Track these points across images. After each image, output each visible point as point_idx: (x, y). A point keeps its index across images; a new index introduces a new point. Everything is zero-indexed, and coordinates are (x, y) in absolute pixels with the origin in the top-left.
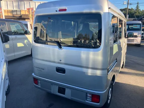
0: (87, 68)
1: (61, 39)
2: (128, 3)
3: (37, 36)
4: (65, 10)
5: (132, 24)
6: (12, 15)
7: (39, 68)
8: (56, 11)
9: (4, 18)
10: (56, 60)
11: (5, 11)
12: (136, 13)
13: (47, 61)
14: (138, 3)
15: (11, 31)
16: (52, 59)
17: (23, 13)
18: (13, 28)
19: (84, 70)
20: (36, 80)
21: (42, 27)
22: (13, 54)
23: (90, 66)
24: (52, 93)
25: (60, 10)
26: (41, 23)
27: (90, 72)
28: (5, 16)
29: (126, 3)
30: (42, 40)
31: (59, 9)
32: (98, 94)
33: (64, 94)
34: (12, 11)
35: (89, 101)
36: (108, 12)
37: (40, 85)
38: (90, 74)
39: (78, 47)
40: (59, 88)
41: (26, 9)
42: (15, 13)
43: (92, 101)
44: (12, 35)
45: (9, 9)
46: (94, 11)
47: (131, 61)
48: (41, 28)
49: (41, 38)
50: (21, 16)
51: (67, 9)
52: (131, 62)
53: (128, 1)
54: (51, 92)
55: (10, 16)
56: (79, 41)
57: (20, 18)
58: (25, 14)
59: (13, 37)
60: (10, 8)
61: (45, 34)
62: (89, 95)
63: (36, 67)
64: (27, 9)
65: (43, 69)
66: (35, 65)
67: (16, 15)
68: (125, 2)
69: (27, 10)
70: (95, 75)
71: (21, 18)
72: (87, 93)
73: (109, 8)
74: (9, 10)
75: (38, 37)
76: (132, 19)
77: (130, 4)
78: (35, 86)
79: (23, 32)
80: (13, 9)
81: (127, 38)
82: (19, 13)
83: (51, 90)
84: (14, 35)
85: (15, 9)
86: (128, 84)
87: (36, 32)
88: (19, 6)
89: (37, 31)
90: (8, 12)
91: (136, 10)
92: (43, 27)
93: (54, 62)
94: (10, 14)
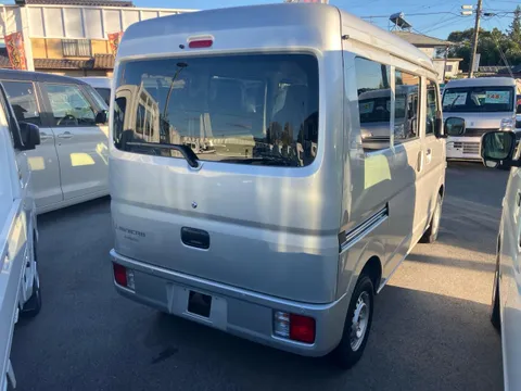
0: (275, 228)
1: (210, 138)
2: (478, 12)
3: (125, 128)
4: (208, 43)
5: (482, 89)
6: (60, 58)
7: (131, 231)
8: (182, 47)
9: (31, 68)
10: (182, 207)
11: (35, 43)
12: (510, 46)
13: (153, 207)
14: (517, 12)
15: (52, 114)
16: (169, 202)
17: (98, 49)
18: (60, 104)
19: (266, 235)
20: (120, 272)
21: (143, 97)
22: (57, 191)
23: (284, 223)
24: (170, 311)
25: (194, 44)
26: (138, 84)
27: (283, 242)
28: (35, 60)
29: (469, 9)
30: (142, 141)
31: (188, 41)
32: (307, 314)
33: (207, 314)
34: (63, 44)
35: (281, 338)
36: (340, 49)
37: (133, 287)
38: (282, 249)
39: (265, 162)
40: (192, 294)
41: (106, 38)
42: (70, 51)
43: (292, 337)
44: (55, 126)
45: (48, 36)
46: (294, 47)
47: (465, 219)
48: (141, 101)
49: (140, 135)
50: (92, 61)
51: (213, 39)
52: (463, 222)
53: (479, 5)
54: (167, 309)
55: (54, 60)
56: (271, 147)
57: (90, 66)
58: (105, 52)
59: (59, 131)
60: (54, 34)
61: (157, 122)
62: (281, 318)
63: (121, 228)
64: (109, 36)
65: (143, 234)
66: (118, 221)
67: (76, 56)
68: (465, 7)
69: (110, 39)
70: (297, 251)
71: (92, 67)
72: (275, 310)
73: (344, 37)
74: (51, 41)
75: (130, 132)
76: (497, 69)
77: (486, 14)
78: (118, 289)
79: (92, 116)
80: (62, 37)
81: (444, 137)
82: (83, 50)
83: (167, 302)
84: (62, 125)
85: (69, 36)
86: (436, 295)
87: (121, 116)
88: (82, 26)
89: (124, 111)
90: (47, 45)
91: (511, 35)
92: (149, 96)
93: (176, 211)
94: (54, 55)
